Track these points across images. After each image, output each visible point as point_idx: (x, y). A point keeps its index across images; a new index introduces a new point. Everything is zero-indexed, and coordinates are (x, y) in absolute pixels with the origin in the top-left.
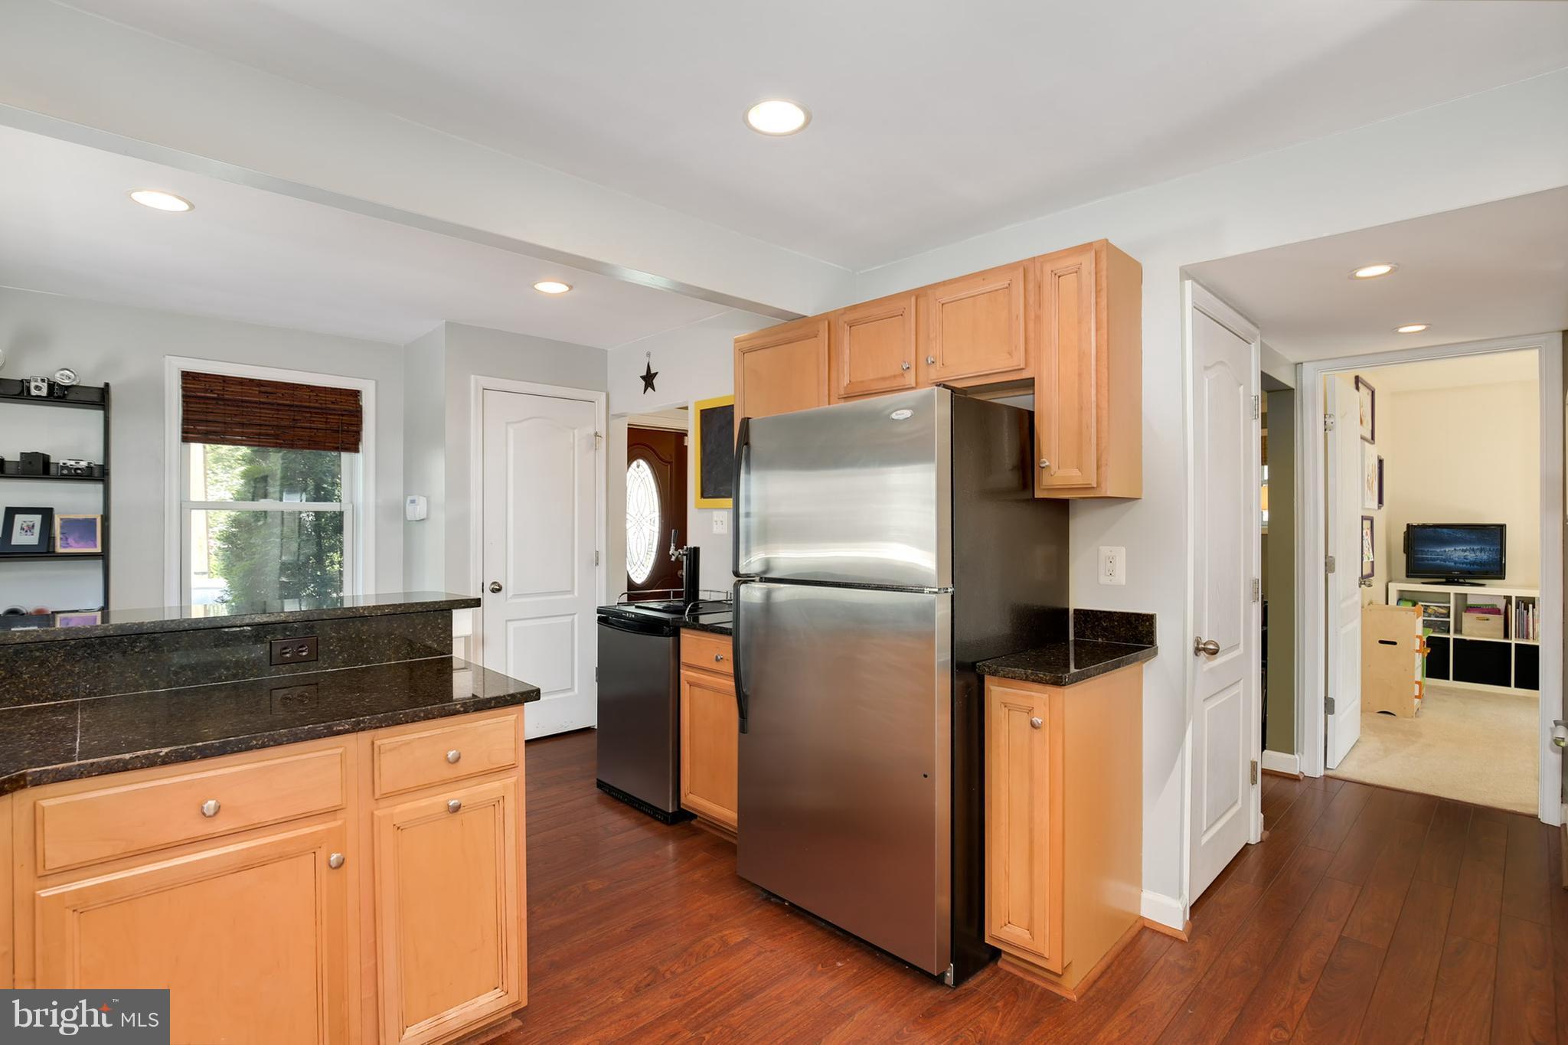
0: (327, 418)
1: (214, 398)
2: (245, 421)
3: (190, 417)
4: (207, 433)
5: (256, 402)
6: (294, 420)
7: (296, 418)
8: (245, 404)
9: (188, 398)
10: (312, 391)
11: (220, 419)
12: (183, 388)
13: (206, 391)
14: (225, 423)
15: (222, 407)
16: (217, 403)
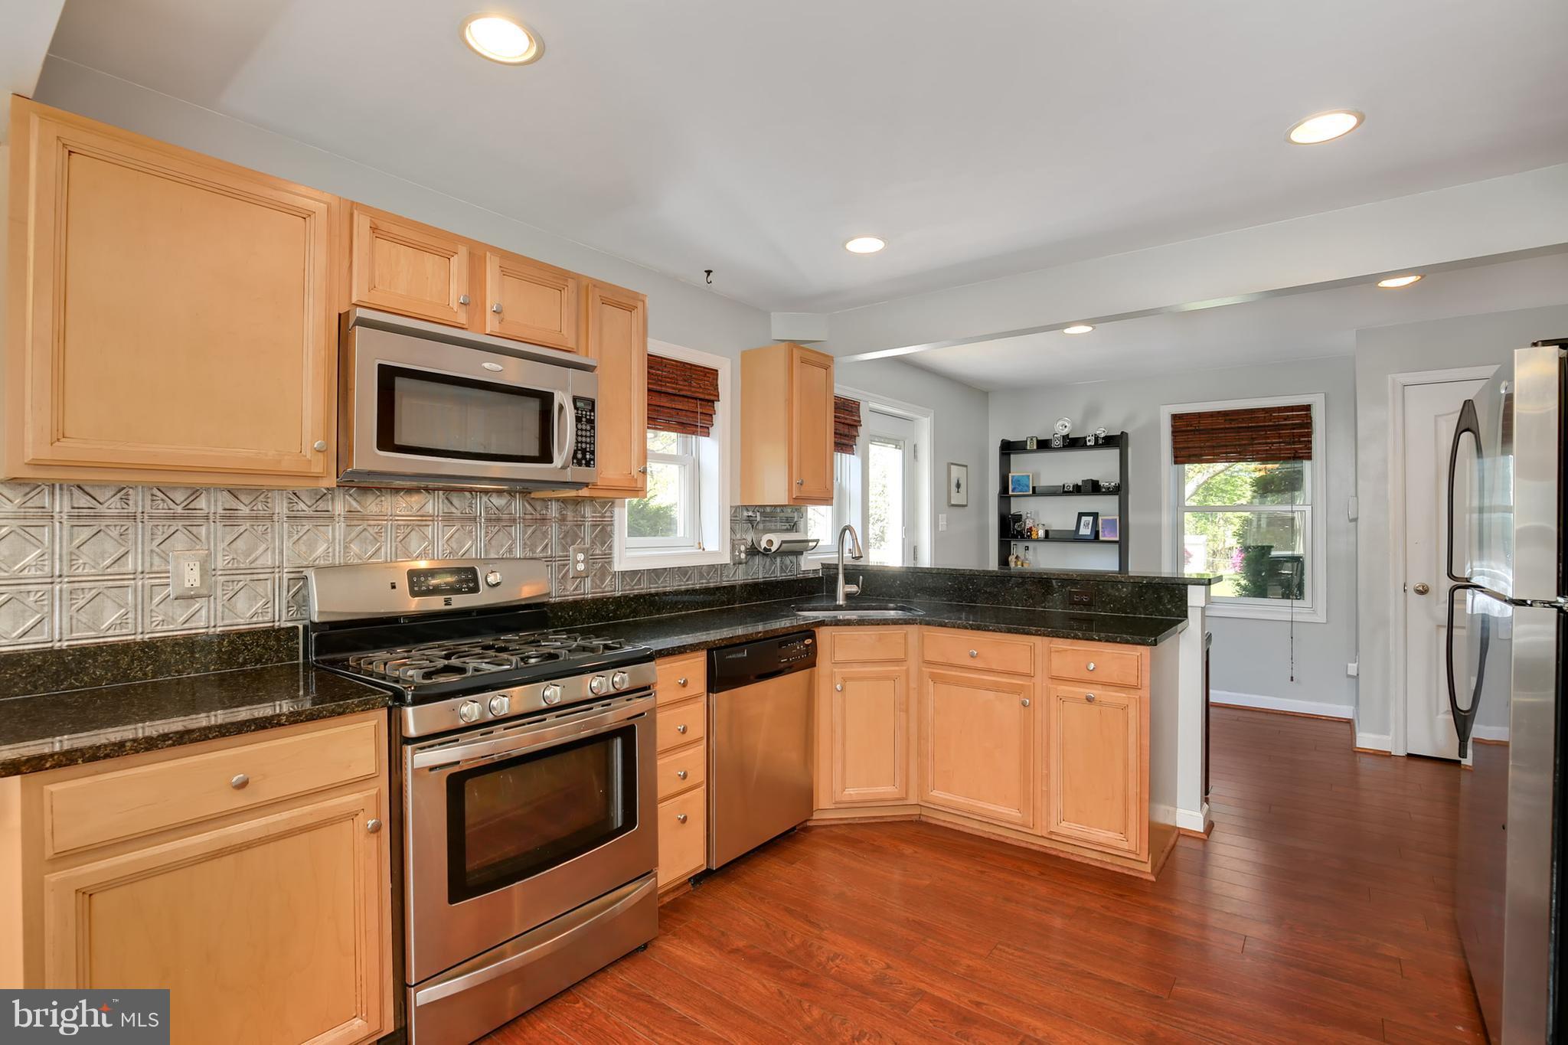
0: (1280, 434)
1: (1191, 431)
2: (1214, 444)
3: (1178, 446)
4: (1190, 456)
5: (1222, 429)
6: (1252, 438)
7: (1254, 436)
8: (1214, 431)
9: (1175, 432)
10: (1267, 413)
11: (1196, 445)
12: (1172, 426)
13: (1187, 426)
14: (1201, 447)
15: (1198, 436)
16: (1195, 434)
